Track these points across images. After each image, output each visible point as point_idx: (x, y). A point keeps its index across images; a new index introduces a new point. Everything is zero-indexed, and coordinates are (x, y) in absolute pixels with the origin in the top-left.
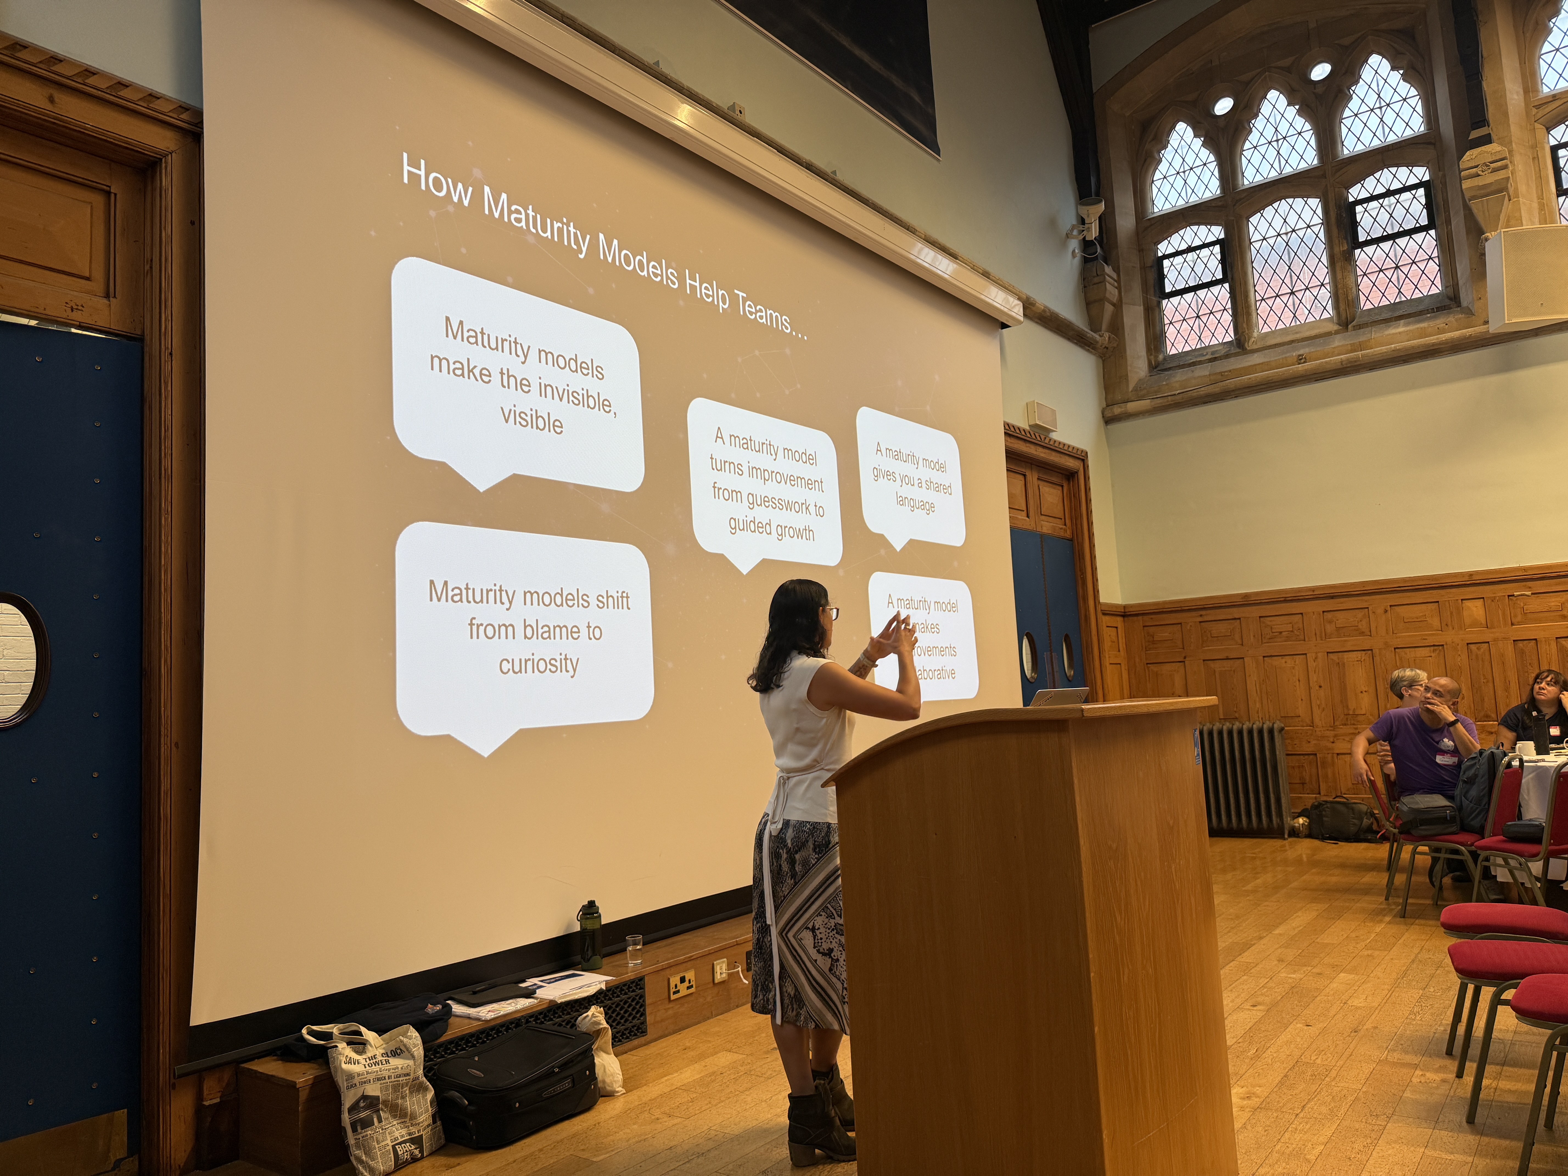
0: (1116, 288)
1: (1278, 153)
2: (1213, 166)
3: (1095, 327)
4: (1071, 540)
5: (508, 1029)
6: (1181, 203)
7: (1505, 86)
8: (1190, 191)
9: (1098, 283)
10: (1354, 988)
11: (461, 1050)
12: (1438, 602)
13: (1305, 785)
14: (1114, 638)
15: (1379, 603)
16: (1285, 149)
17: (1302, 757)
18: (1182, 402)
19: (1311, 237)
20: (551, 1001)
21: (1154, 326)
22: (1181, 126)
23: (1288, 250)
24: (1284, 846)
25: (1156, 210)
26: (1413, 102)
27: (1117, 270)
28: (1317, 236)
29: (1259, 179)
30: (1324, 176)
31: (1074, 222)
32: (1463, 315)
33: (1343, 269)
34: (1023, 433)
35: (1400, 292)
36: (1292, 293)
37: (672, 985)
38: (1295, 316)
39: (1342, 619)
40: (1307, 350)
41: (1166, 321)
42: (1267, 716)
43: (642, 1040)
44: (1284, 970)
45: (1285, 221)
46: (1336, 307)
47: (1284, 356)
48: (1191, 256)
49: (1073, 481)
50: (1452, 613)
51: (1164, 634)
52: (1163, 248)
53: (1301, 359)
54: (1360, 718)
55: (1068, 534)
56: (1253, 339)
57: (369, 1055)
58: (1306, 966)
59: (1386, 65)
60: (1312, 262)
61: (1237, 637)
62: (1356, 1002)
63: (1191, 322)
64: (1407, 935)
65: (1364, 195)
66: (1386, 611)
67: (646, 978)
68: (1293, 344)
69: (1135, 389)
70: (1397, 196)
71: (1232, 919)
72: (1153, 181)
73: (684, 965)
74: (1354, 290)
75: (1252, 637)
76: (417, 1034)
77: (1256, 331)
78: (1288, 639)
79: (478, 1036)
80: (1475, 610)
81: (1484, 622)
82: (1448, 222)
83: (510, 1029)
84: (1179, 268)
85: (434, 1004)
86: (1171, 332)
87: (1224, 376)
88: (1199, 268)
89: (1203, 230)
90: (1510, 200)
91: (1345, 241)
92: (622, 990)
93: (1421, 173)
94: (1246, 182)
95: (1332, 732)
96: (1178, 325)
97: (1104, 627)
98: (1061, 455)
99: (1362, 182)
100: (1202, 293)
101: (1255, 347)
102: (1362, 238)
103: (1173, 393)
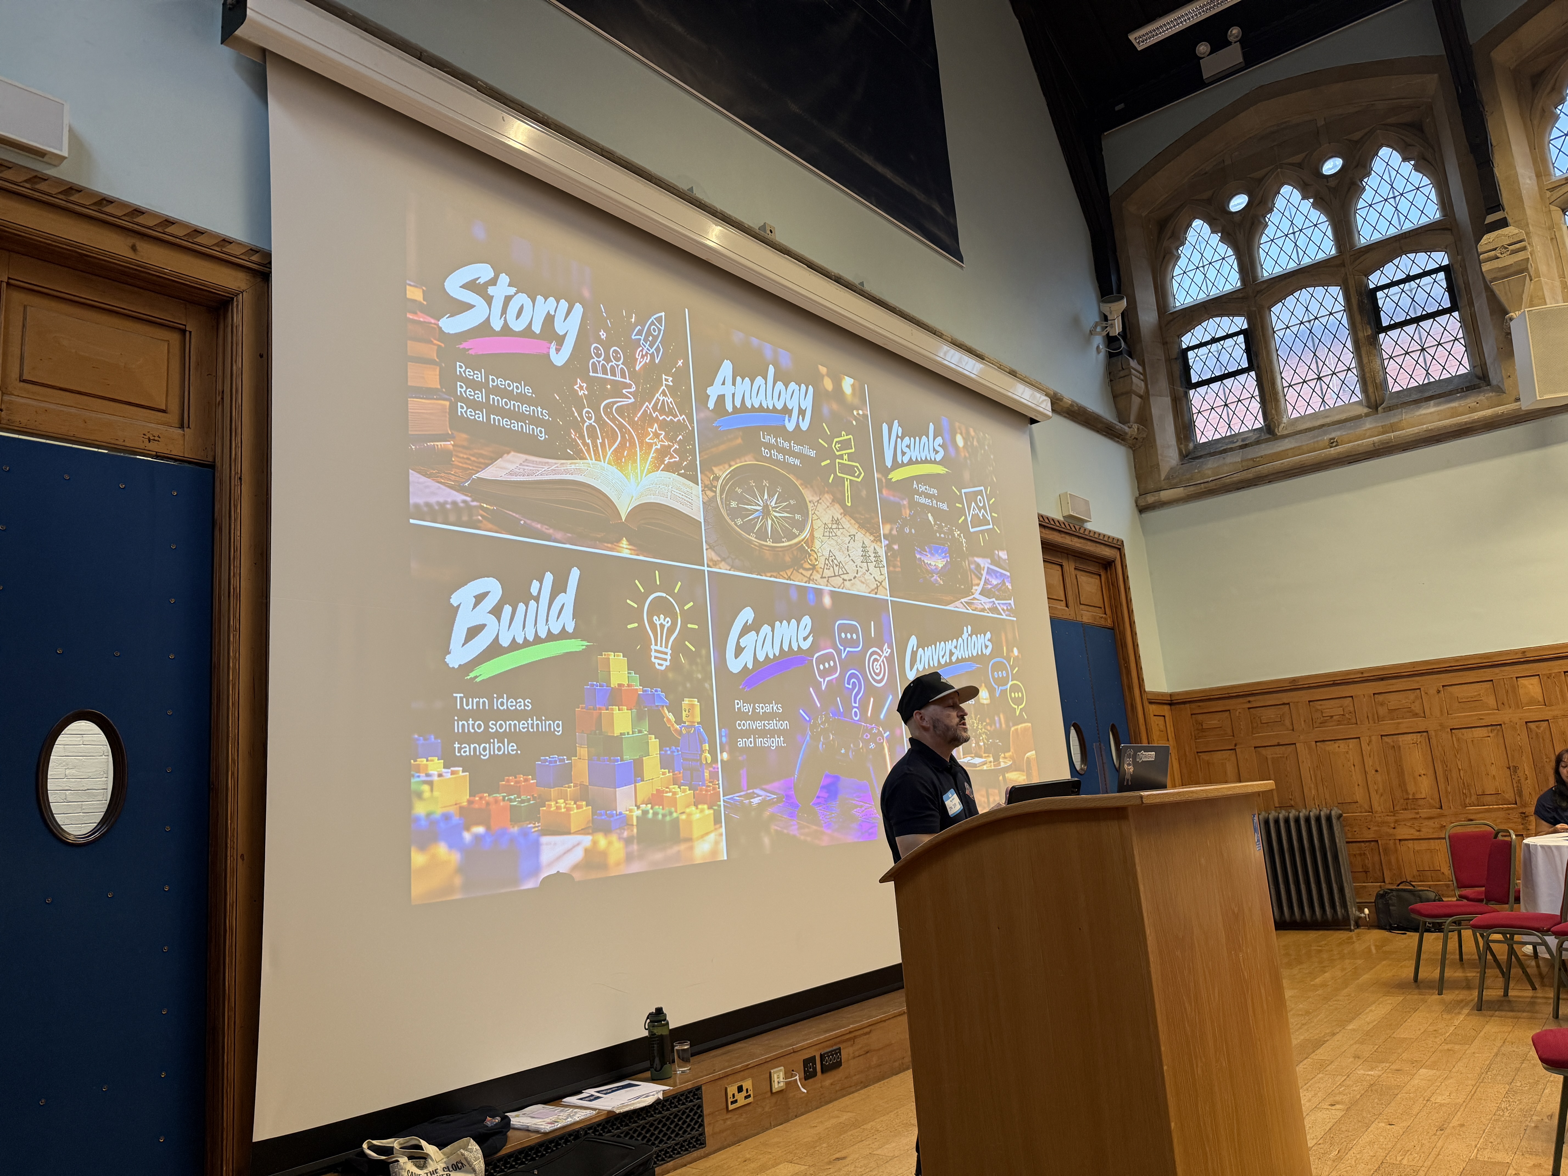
0: (1142, 380)
1: (1296, 244)
2: (1232, 260)
3: (1123, 419)
4: (1112, 629)
5: (567, 1141)
6: (1202, 297)
7: (1516, 172)
8: (1210, 285)
9: (1124, 376)
10: (1436, 1084)
11: (520, 1164)
12: (1492, 680)
13: (1368, 873)
14: (1162, 727)
15: (1431, 684)
16: (1302, 241)
17: (1363, 844)
18: (1214, 489)
19: (1334, 324)
20: (609, 1112)
21: (1183, 416)
22: (1197, 223)
23: (1312, 337)
24: (1351, 938)
25: (1178, 304)
26: (1426, 190)
27: (1142, 363)
28: (1340, 323)
29: (1278, 271)
30: (1343, 265)
31: (1098, 320)
32: (1494, 394)
33: (1369, 354)
34: (1058, 524)
35: (1428, 373)
36: (1319, 378)
37: (730, 1095)
38: (1323, 400)
39: (1394, 701)
40: (1338, 433)
41: (1195, 411)
42: (1324, 803)
43: (701, 1152)
44: (1361, 1067)
45: (1307, 310)
46: (1364, 390)
47: (1315, 440)
48: (1214, 347)
49: (1110, 570)
50: (1507, 692)
51: (1212, 722)
52: (1187, 340)
53: (1332, 443)
54: (1421, 802)
55: (1109, 623)
56: (1283, 425)
57: (430, 1169)
58: (1383, 1062)
59: (1396, 157)
60: (1337, 348)
61: (1288, 722)
62: (1439, 1099)
63: (1219, 410)
64: (1487, 1027)
65: (1384, 281)
66: (1439, 692)
67: (703, 1088)
68: (1324, 428)
69: (1167, 478)
70: (1418, 281)
71: (1302, 1015)
72: (1173, 277)
73: (742, 1073)
74: (1381, 373)
75: (1303, 722)
76: (478, 1147)
77: (1285, 417)
78: (1339, 723)
79: (537, 1149)
80: (1531, 687)
81: (1541, 699)
82: (1471, 304)
83: (569, 1141)
84: (1204, 358)
85: (493, 1117)
86: (1200, 422)
87: (1256, 462)
88: (1224, 358)
89: (1225, 321)
90: (1531, 280)
91: (1368, 327)
92: (680, 1100)
93: (1441, 258)
94: (1265, 274)
95: (1394, 818)
96: (1206, 414)
97: (1152, 715)
98: (1097, 545)
99: (1381, 269)
100: (1228, 382)
101: (1286, 432)
102: (1385, 323)
103: (1206, 480)
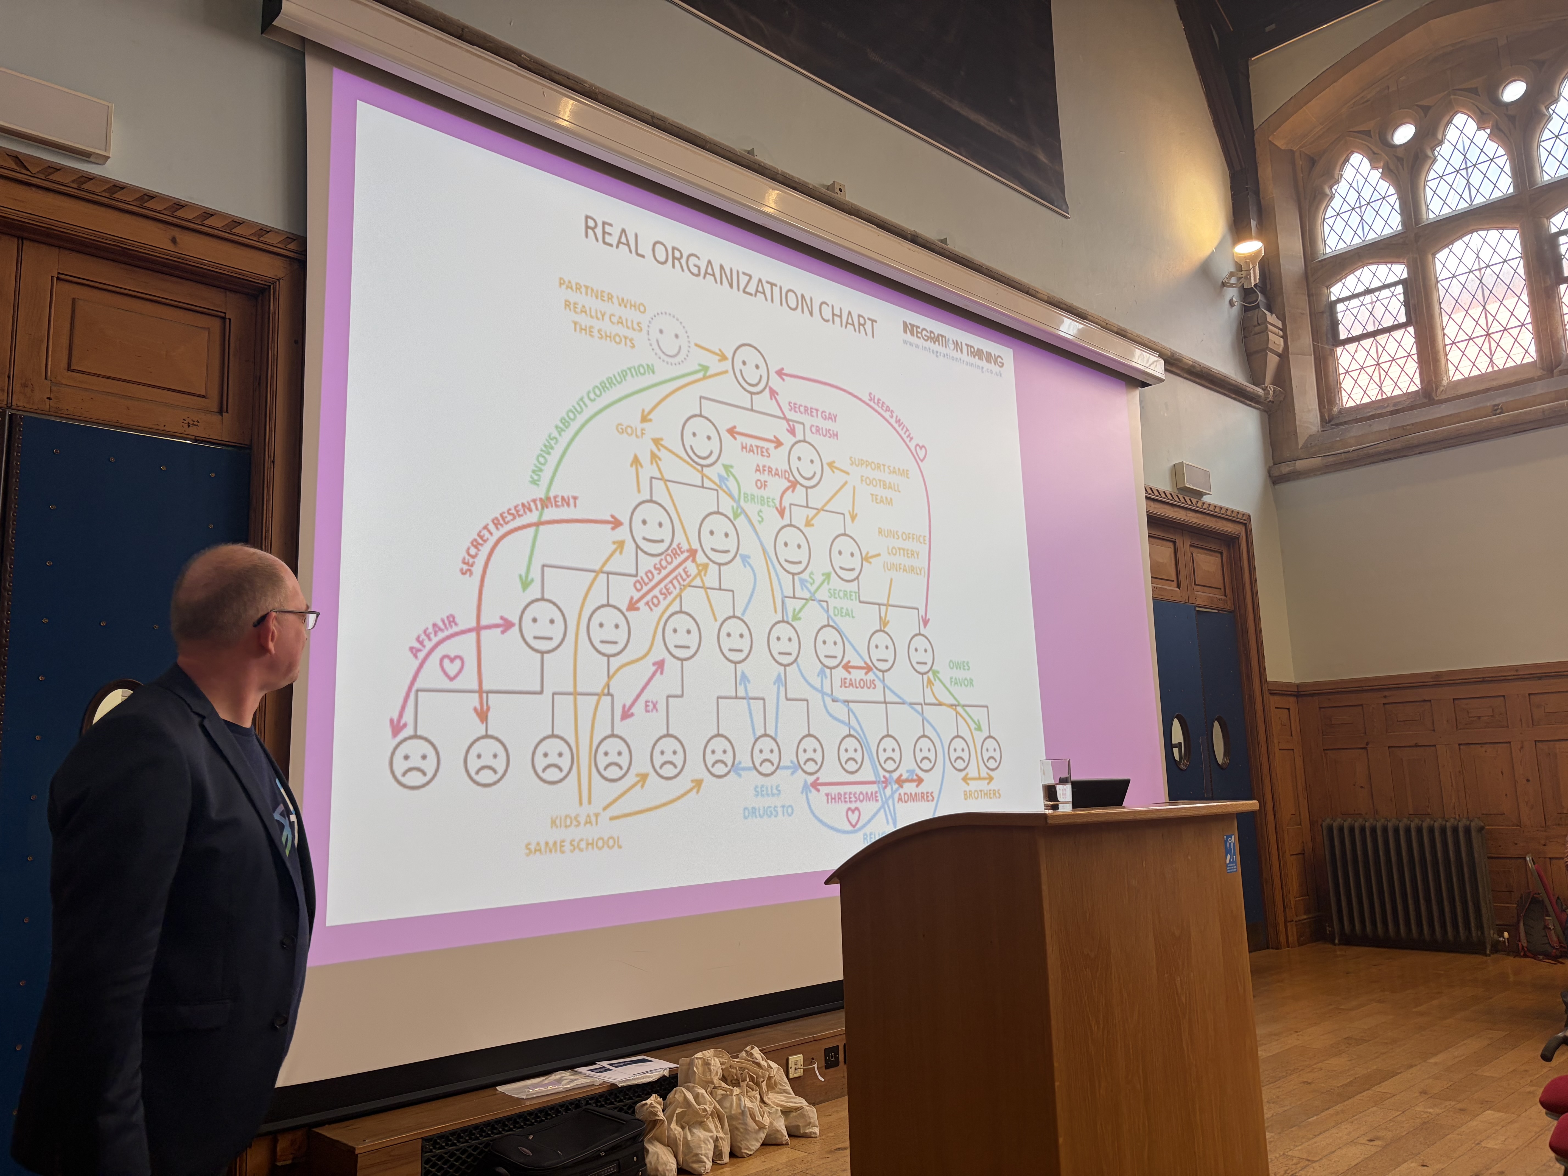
0: (1282, 337)
1: (1468, 182)
2: (1393, 199)
3: (1256, 380)
4: (1233, 612)
5: (567, 1109)
6: (1357, 242)
8: (1367, 228)
9: (1262, 332)
13: (1513, 893)
14: (1286, 721)
16: (1476, 177)
18: (1359, 460)
19: (1508, 273)
20: (612, 1085)
21: (1327, 377)
22: (1356, 158)
23: (1482, 288)
24: (1484, 963)
25: (1328, 250)
27: (1282, 318)
28: (1516, 272)
29: (1446, 211)
30: (1521, 205)
31: (1232, 269)
33: (1546, 307)
34: (1168, 498)
36: (1488, 335)
38: (1491, 360)
39: (1553, 702)
40: (1504, 399)
41: (1341, 371)
42: (1464, 813)
44: (1423, 1103)
45: (1478, 256)
46: (1539, 350)
47: (1476, 407)
48: (1368, 298)
49: (1233, 549)
51: (1343, 717)
52: (1337, 291)
55: (1230, 606)
56: (1442, 388)
60: (1510, 300)
61: (1428, 722)
63: (1370, 370)
68: (1489, 393)
69: (1305, 446)
72: (1324, 219)
75: (1445, 722)
77: (1445, 379)
78: (1488, 725)
84: (1355, 312)
86: (1347, 384)
87: (1406, 430)
88: (1379, 310)
89: (1382, 270)
91: (1548, 275)
94: (1432, 216)
95: (1546, 833)
96: (1355, 374)
97: (1273, 708)
98: (1218, 520)
100: (1382, 339)
101: (1444, 397)
103: (1347, 450)
